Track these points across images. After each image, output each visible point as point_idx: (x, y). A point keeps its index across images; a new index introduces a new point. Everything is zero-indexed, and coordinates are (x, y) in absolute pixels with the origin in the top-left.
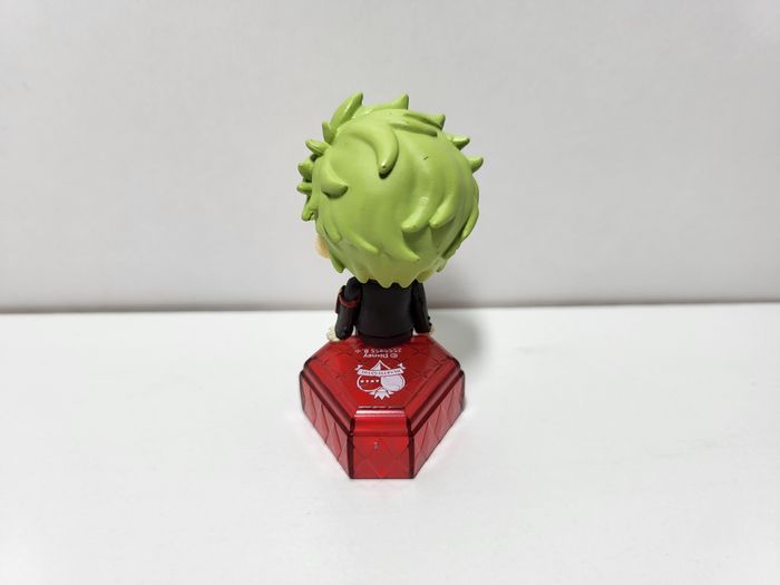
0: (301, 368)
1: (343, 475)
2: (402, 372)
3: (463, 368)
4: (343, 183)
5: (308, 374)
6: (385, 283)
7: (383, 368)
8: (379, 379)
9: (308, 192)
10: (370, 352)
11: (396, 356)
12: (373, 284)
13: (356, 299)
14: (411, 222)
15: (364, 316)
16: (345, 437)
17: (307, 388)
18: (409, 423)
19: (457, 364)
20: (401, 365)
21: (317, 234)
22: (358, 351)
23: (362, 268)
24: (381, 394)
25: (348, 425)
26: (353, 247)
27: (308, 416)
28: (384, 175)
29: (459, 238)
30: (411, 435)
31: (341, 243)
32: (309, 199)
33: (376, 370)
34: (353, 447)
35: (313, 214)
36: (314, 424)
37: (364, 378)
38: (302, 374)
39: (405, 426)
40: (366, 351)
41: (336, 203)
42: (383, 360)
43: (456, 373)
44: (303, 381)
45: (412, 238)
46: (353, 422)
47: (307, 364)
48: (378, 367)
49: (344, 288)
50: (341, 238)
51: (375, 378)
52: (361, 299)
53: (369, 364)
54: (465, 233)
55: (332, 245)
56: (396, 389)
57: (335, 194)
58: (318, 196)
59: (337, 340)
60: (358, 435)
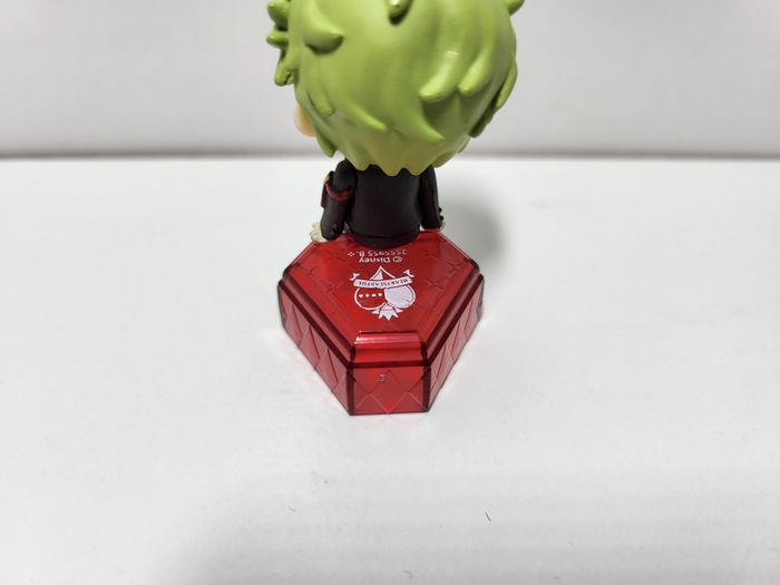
0: (279, 277)
1: (341, 410)
2: (410, 281)
3: (482, 272)
4: (335, 31)
5: (288, 284)
6: (391, 170)
7: (386, 277)
8: (382, 291)
9: (282, 45)
10: (367, 256)
11: (400, 260)
12: (374, 170)
13: (349, 189)
14: (433, 87)
15: (359, 210)
16: (344, 370)
17: (288, 302)
18: (424, 348)
19: (476, 266)
20: (408, 272)
21: (296, 103)
22: (351, 254)
23: (362, 151)
24: (386, 313)
25: (347, 356)
26: (351, 122)
27: (290, 335)
28: (397, 18)
29: (493, 107)
30: (427, 363)
31: (333, 118)
32: (283, 55)
33: (377, 280)
34: (354, 380)
35: (290, 76)
36: (299, 346)
37: (363, 291)
38: (281, 285)
39: (420, 353)
40: (362, 254)
41: (325, 61)
42: (384, 265)
43: (475, 279)
44: (283, 293)
45: (434, 110)
46: (353, 350)
47: (287, 272)
48: (379, 276)
49: (331, 174)
50: (334, 111)
51: (376, 290)
52: (355, 189)
53: (367, 272)
54: (500, 101)
55: (320, 121)
56: (405, 304)
57: (325, 47)
58: (298, 51)
59: (323, 240)
60: (358, 366)
